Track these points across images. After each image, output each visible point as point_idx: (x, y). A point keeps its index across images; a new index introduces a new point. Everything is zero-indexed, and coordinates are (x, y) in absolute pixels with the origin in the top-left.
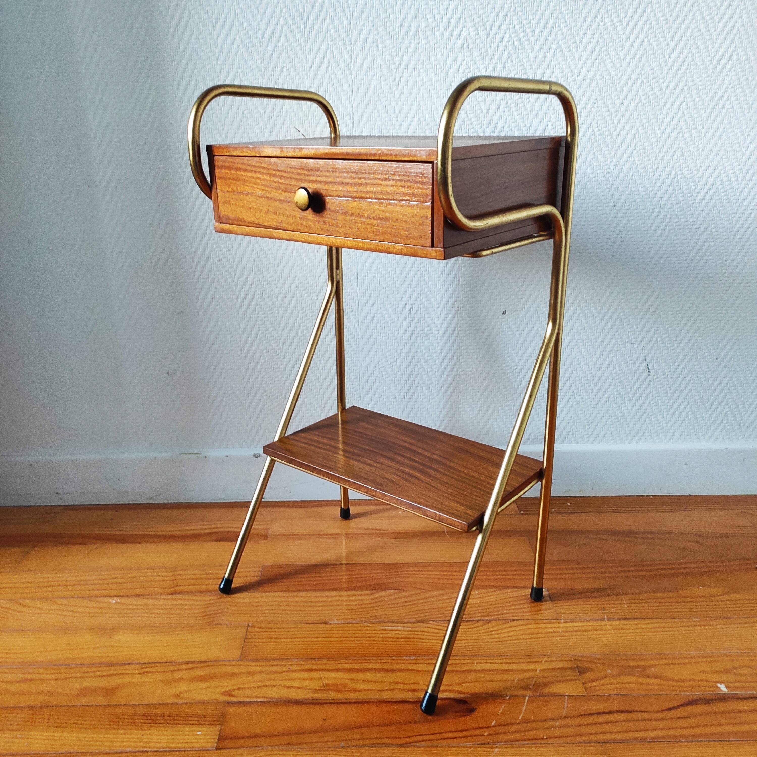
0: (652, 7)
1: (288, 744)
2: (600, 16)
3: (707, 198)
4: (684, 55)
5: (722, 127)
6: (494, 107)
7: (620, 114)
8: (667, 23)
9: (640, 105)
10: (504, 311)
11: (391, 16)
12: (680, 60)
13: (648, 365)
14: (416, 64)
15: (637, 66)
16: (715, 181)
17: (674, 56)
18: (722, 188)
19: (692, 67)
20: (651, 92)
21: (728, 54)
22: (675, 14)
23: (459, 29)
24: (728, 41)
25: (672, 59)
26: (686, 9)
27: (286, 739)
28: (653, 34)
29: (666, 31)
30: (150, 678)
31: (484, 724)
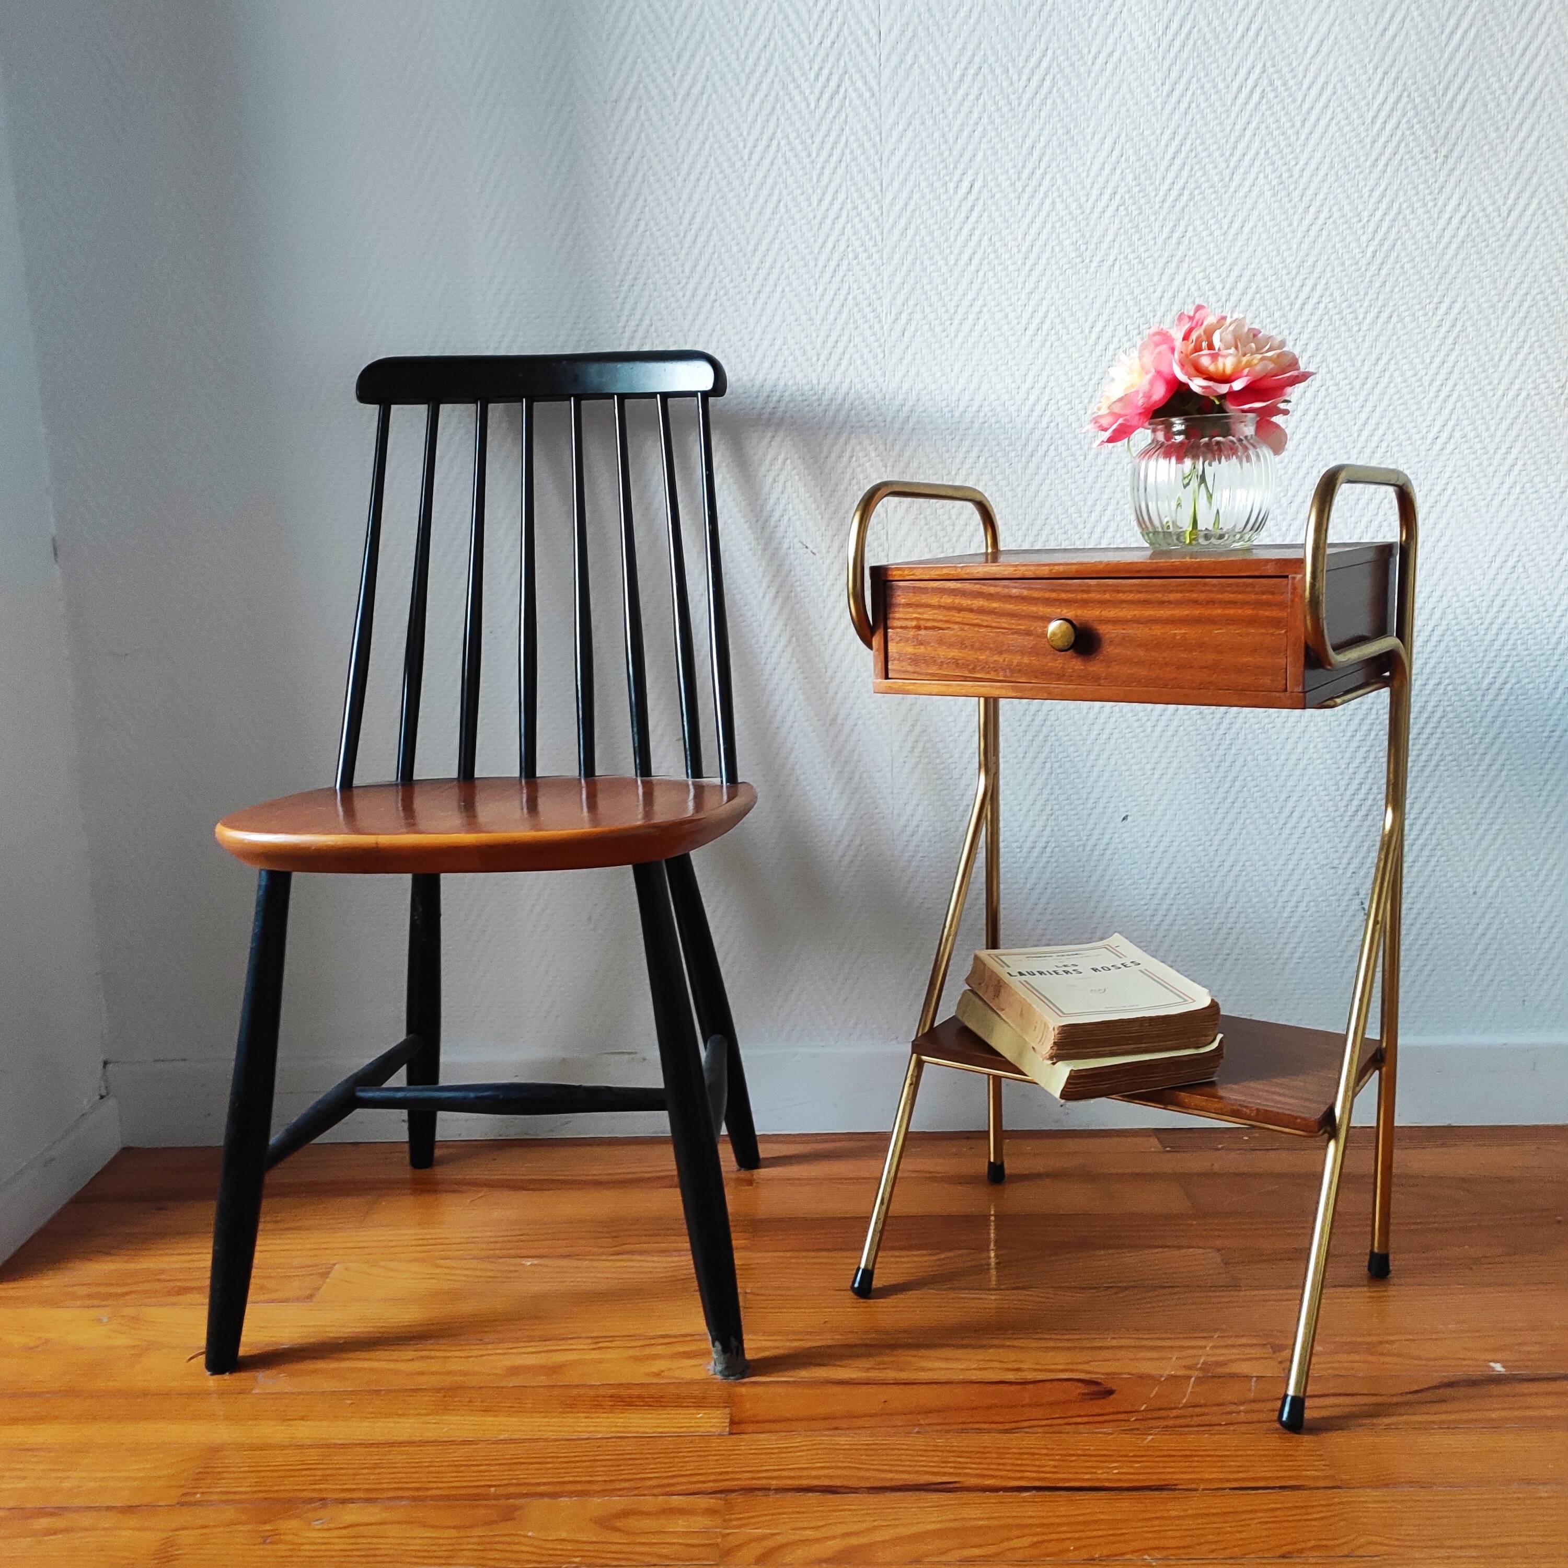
0: (1328, 366)
3: (1435, 638)
4: (1380, 432)
5: (1448, 533)
6: (1098, 508)
7: (1289, 518)
8: (1352, 389)
10: (1124, 815)
11: (944, 387)
12: (1376, 439)
14: (982, 450)
15: (1310, 449)
16: (1444, 613)
17: (1365, 433)
18: (1457, 624)
21: (1449, 428)
22: (1363, 376)
23: (1044, 402)
24: (1447, 411)
25: (1363, 438)
26: (1379, 368)
29: (1352, 399)
30: (610, 1355)
31: (1129, 1409)
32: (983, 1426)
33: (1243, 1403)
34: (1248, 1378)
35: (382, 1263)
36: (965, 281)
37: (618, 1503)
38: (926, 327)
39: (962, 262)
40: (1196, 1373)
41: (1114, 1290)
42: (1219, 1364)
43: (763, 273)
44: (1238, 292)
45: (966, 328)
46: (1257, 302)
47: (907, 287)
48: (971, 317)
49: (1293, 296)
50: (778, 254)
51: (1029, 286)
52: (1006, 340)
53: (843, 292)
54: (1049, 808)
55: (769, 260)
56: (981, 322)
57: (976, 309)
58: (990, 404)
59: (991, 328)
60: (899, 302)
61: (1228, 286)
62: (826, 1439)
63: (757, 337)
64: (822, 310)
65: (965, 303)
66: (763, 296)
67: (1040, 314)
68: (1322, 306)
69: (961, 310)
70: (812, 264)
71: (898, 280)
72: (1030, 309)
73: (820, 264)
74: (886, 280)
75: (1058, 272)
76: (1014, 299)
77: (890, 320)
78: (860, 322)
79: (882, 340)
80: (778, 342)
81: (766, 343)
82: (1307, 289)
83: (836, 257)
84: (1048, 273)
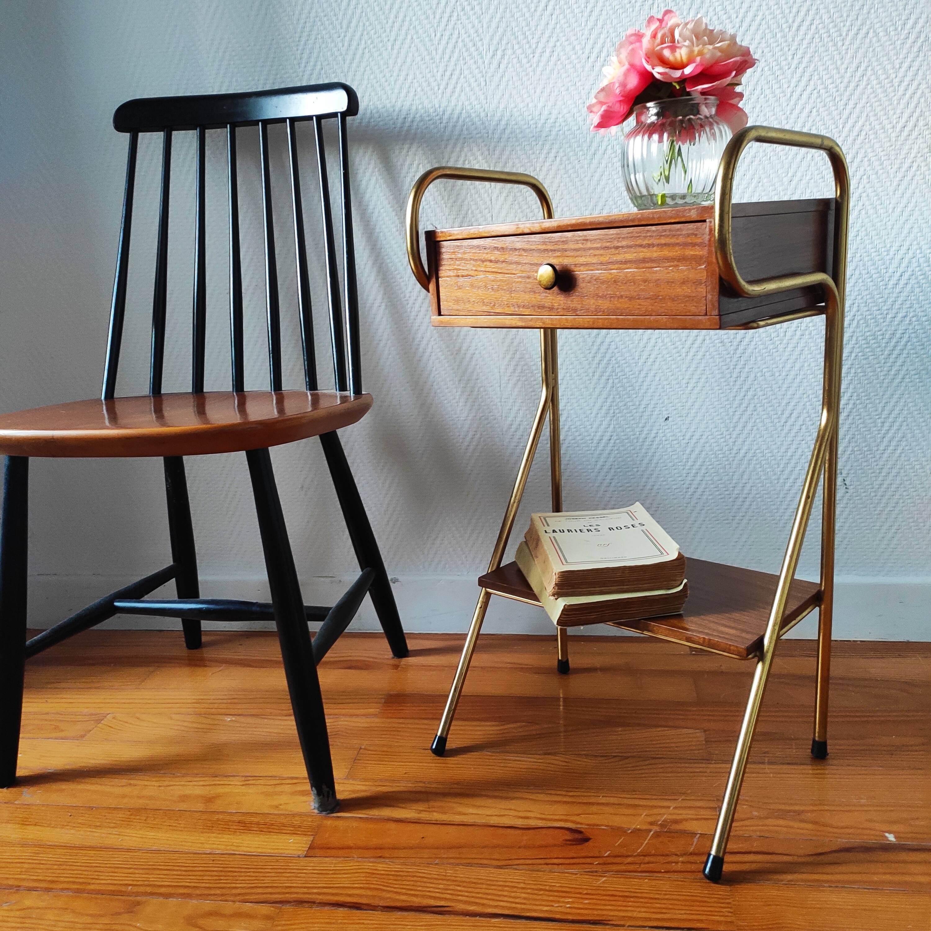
0: (819, 74)
1: (380, 857)
2: (759, 88)
3: (902, 282)
4: (860, 123)
5: (913, 201)
8: (837, 91)
9: (812, 181)
10: (666, 416)
11: (530, 105)
12: (857, 129)
13: (844, 480)
14: (558, 152)
16: (910, 262)
18: (920, 270)
19: (872, 137)
20: (824, 167)
21: (913, 119)
22: (846, 80)
24: (912, 105)
25: (846, 129)
26: (859, 74)
27: (379, 853)
28: (822, 104)
29: (838, 99)
30: (252, 790)
31: (598, 855)
32: (485, 862)
33: (682, 855)
34: (694, 834)
35: (138, 715)
36: (543, 22)
37: (208, 905)
38: (515, 60)
39: (540, 9)
40: (655, 828)
41: (617, 759)
42: (676, 822)
43: (397, 25)
44: (748, 19)
45: (544, 59)
46: (764, 26)
47: (501, 30)
48: (548, 50)
49: (790, 21)
50: (407, 10)
51: (590, 24)
52: (574, 67)
53: (455, 36)
54: (612, 411)
55: (401, 15)
56: (555, 54)
57: (551, 44)
58: (563, 117)
59: (563, 58)
60: (495, 42)
61: (741, 16)
62: (368, 865)
63: (395, 74)
64: (440, 51)
65: (544, 40)
66: (398, 43)
67: (599, 45)
68: (814, 27)
69: (541, 46)
70: (431, 17)
71: (494, 25)
72: (591, 42)
73: (438, 16)
74: (485, 26)
75: (611, 12)
76: (579, 34)
77: (489, 56)
78: (468, 58)
79: (484, 72)
80: (410, 77)
81: (402, 78)
82: (802, 14)
83: (448, 10)
84: (604, 13)
